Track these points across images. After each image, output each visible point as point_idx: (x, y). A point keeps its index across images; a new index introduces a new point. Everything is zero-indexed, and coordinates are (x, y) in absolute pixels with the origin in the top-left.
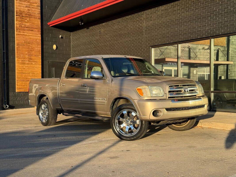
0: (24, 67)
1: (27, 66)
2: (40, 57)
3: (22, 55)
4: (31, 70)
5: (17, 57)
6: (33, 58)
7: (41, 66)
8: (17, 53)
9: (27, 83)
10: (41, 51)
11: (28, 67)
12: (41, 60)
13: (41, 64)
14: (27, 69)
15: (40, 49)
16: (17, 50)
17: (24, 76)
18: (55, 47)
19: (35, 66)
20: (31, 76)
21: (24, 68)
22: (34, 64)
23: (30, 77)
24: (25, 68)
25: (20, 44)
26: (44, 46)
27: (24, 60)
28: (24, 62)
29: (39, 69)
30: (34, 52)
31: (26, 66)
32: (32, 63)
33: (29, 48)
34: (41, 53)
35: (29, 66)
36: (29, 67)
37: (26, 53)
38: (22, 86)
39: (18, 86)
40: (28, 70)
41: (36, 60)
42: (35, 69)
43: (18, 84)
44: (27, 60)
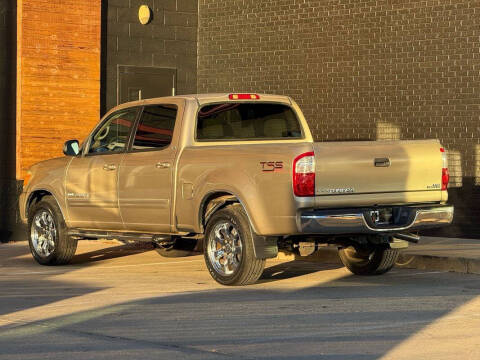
0: (46, 90)
1: (55, 84)
2: (98, 51)
3: (38, 47)
4: (67, 100)
5: (23, 53)
6: (74, 54)
7: (98, 85)
8: (24, 37)
9: (55, 147)
10: (99, 28)
11: (57, 88)
12: (99, 65)
13: (99, 78)
14: (54, 96)
15: (99, 22)
16: (25, 27)
17: (46, 122)
18: (144, 14)
19: (81, 85)
20: (65, 123)
21: (44, 94)
22: (76, 77)
23: (61, 127)
24: (48, 94)
25: (35, 6)
26: (110, 13)
27: (45, 64)
28: (45, 70)
29: (94, 96)
30: (76, 34)
31: (50, 84)
32: (71, 72)
33: (61, 20)
34: (99, 36)
35: (61, 85)
36: (61, 89)
37: (54, 37)
38: (36, 157)
39: (23, 157)
40: (57, 99)
41: (82, 65)
42: (79, 96)
43: (27, 151)
44: (55, 63)
